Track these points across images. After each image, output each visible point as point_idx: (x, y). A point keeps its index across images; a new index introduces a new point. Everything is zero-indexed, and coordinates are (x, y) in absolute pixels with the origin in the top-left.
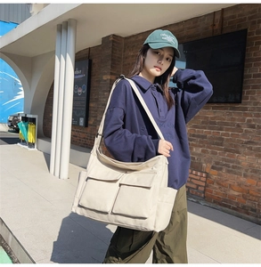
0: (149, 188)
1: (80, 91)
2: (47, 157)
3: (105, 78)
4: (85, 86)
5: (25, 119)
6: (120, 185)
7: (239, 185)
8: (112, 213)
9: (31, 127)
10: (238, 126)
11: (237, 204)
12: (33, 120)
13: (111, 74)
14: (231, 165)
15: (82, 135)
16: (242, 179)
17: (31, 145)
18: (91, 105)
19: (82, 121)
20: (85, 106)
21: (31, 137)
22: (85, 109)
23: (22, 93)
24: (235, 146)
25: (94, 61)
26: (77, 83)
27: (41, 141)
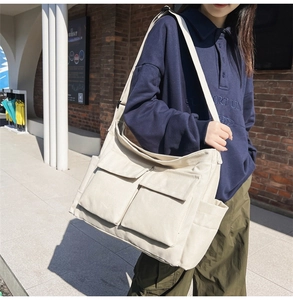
0: (182, 201)
1: (77, 58)
2: (41, 141)
3: (108, 40)
4: (83, 51)
5: (11, 96)
6: (140, 187)
7: (283, 175)
8: (121, 227)
9: (19, 106)
10: (285, 99)
11: (279, 198)
12: (21, 98)
13: (117, 34)
14: (273, 149)
15: (83, 115)
16: (287, 167)
17: (21, 128)
18: (92, 76)
19: (81, 97)
20: (84, 77)
21: (20, 119)
22: (83, 82)
23: (6, 64)
24: (280, 126)
25: (93, 18)
26: (72, 49)
27: (32, 122)
